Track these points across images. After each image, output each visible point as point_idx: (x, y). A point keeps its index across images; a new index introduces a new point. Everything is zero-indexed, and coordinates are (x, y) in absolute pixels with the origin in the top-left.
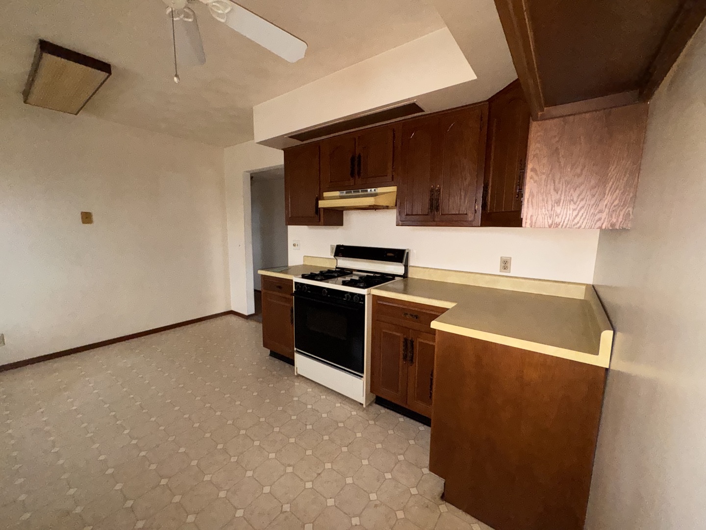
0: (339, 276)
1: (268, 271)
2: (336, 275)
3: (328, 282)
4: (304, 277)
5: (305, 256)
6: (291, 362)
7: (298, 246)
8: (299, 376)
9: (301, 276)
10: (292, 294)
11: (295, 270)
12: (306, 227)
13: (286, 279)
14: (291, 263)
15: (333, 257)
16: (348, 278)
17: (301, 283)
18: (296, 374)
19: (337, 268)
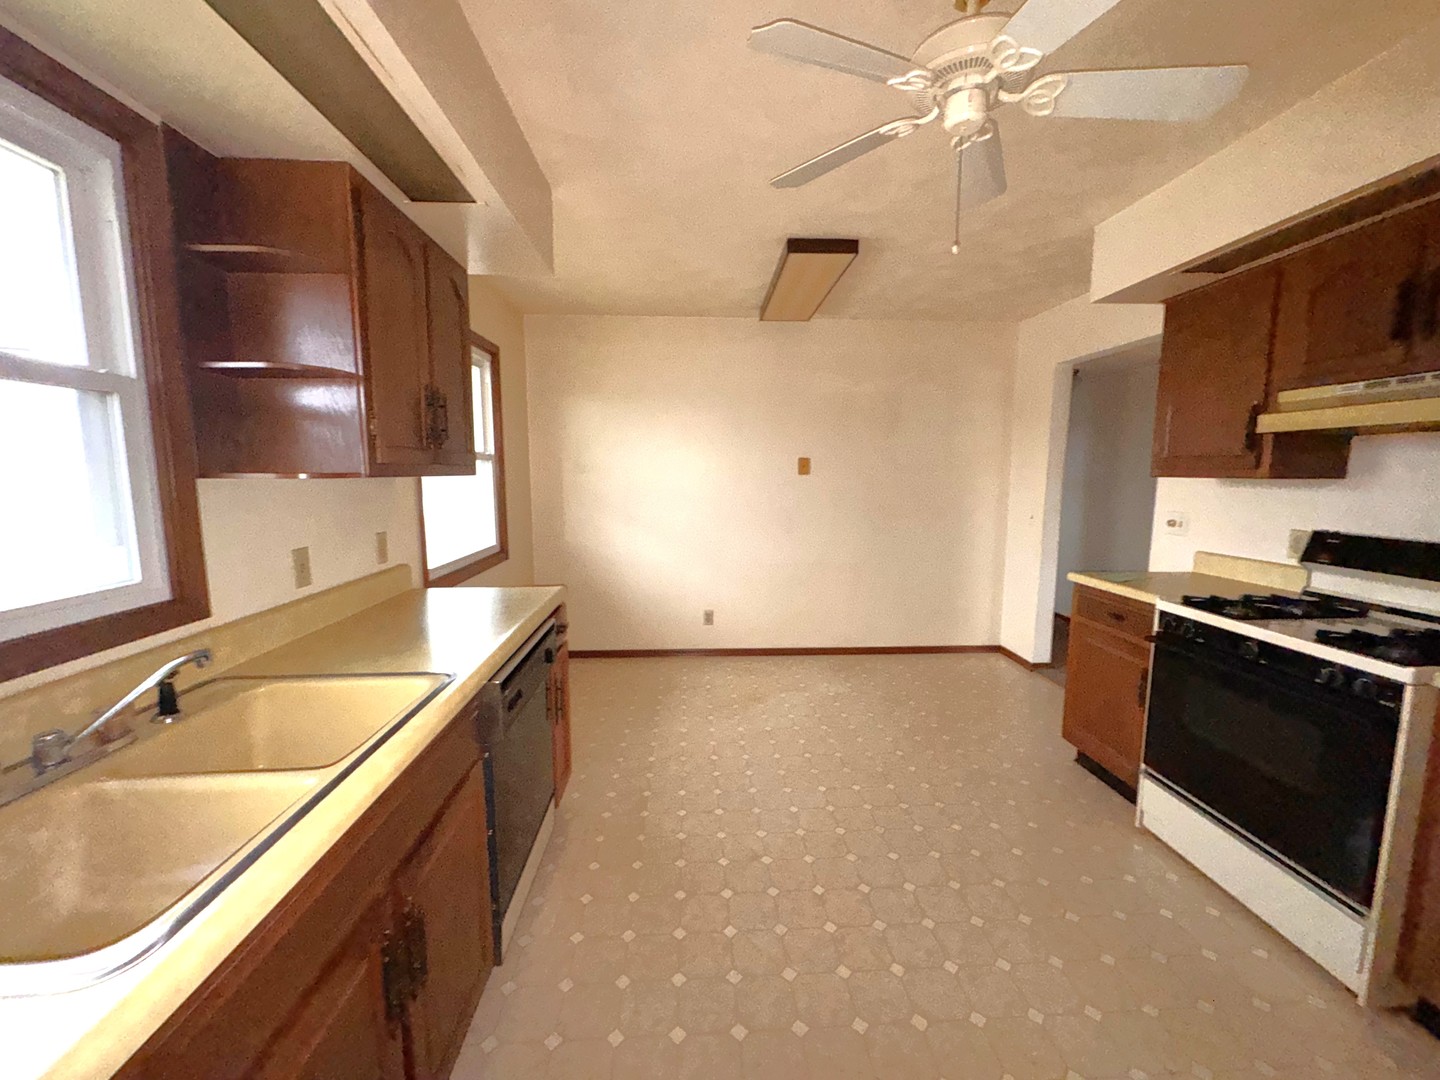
0: (1307, 616)
1: (1092, 576)
2: (1297, 611)
3: (1266, 627)
4: (1188, 602)
5: (1199, 552)
6: (1130, 794)
7: (1181, 525)
8: (1146, 832)
9: (1179, 600)
10: (1150, 638)
11: (1166, 583)
12: (1213, 480)
13: (1136, 601)
14: (1155, 566)
15: (1294, 562)
16: (1343, 627)
17: (1177, 616)
18: (1137, 824)
19: (1306, 593)
